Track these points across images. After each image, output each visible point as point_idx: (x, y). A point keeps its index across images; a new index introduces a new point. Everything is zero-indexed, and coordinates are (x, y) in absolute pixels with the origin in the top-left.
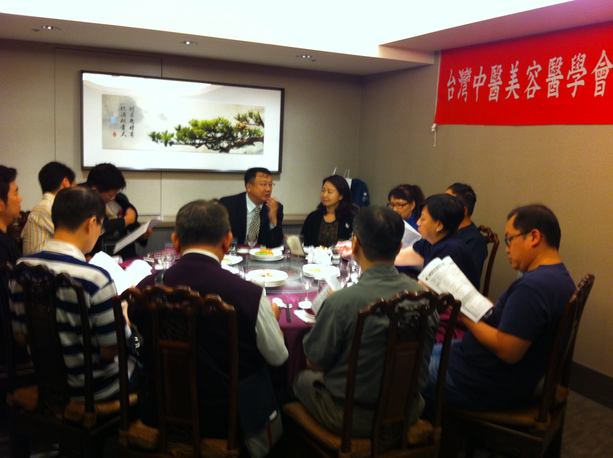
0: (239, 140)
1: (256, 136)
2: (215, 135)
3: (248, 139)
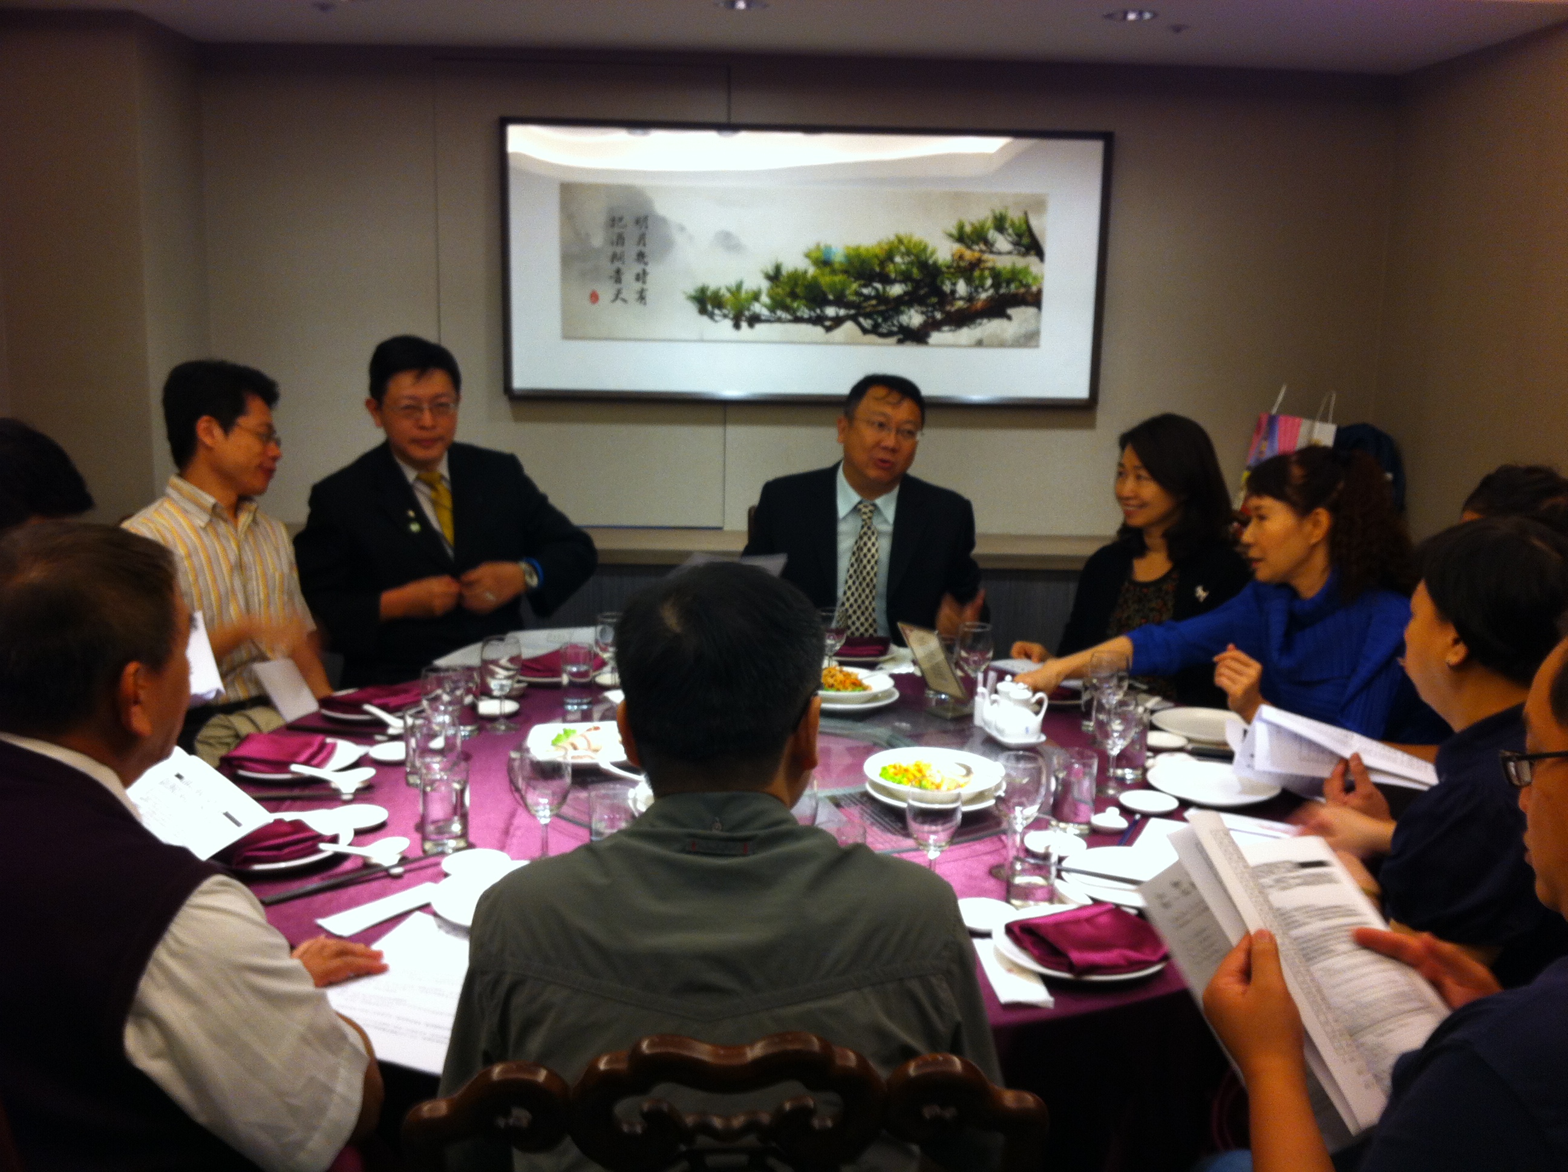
0: (960, 304)
1: (1017, 288)
2: (884, 289)
3: (990, 299)
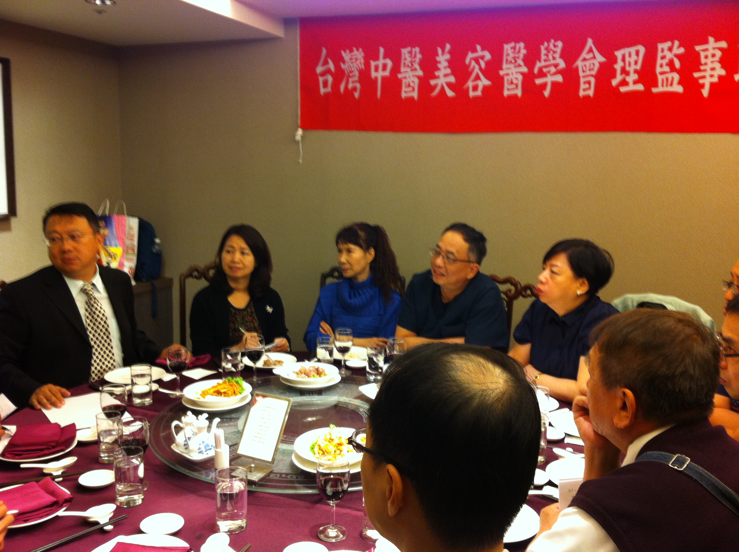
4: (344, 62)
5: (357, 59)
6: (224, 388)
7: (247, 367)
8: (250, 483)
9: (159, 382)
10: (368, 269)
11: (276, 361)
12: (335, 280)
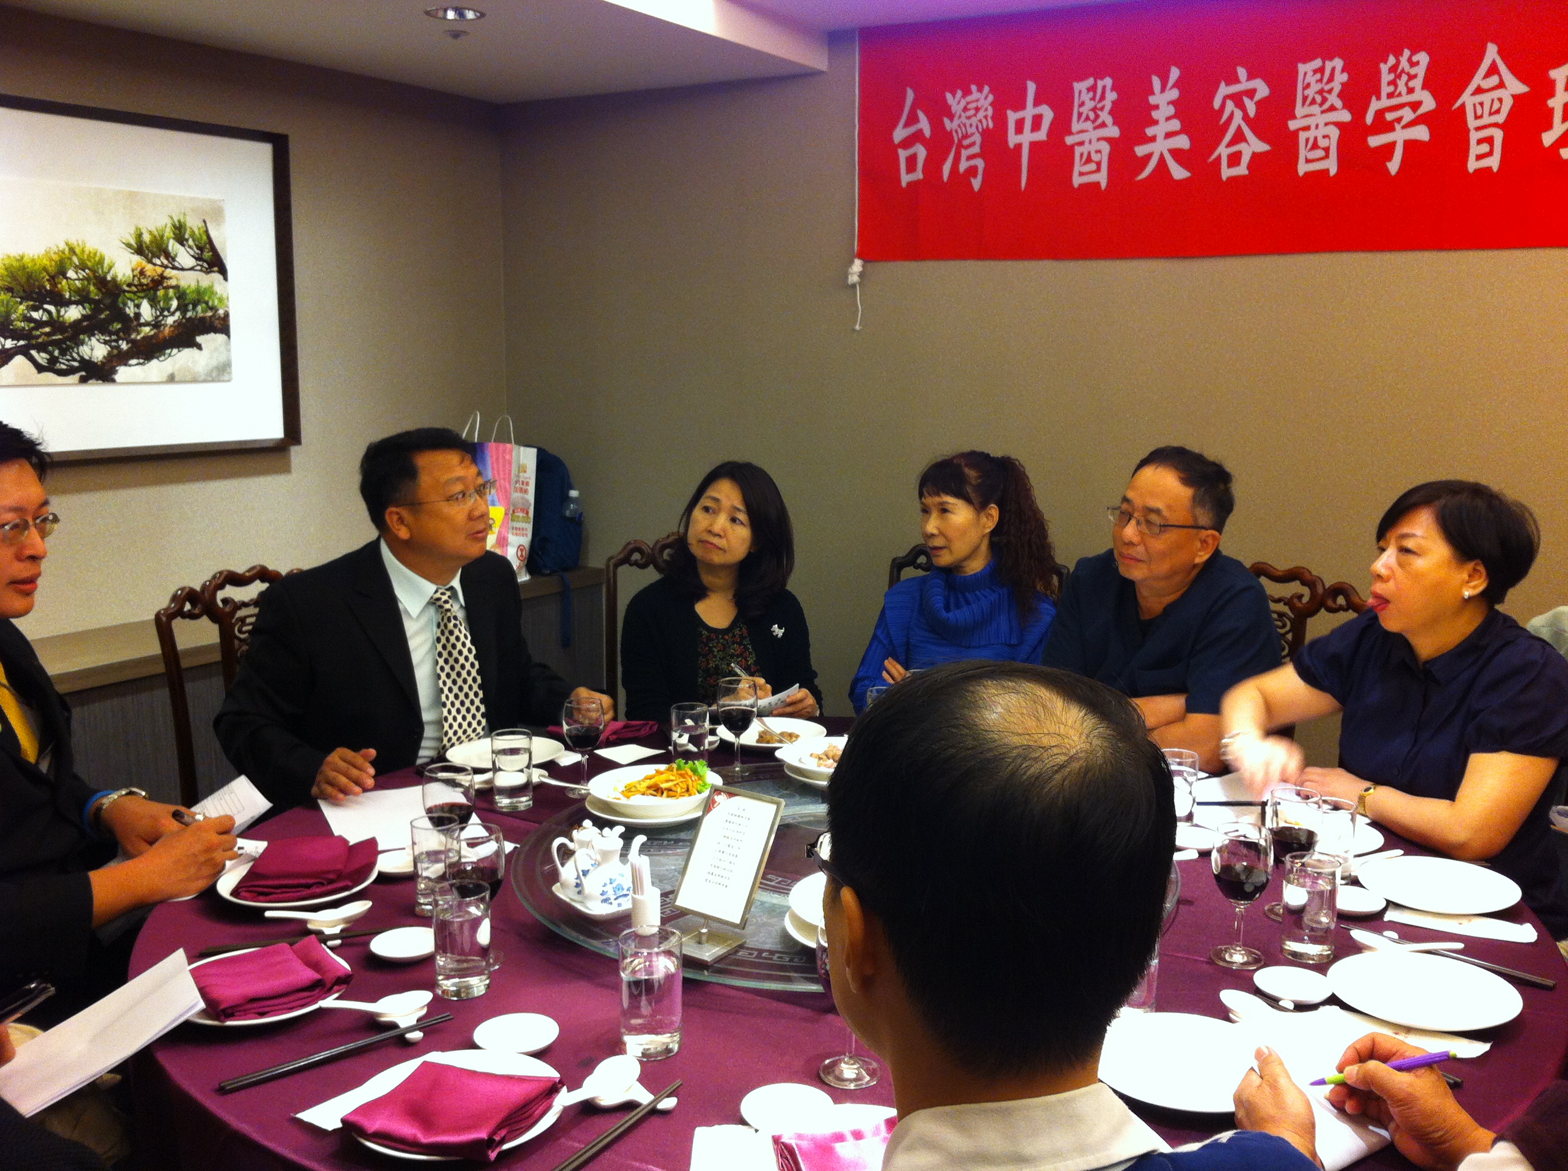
0: (146, 330)
2: (58, 312)
3: (178, 325)
4: (951, 117)
5: (977, 109)
6: (667, 781)
7: (723, 742)
8: (688, 962)
9: (550, 767)
10: (984, 547)
11: (782, 734)
12: (920, 573)
